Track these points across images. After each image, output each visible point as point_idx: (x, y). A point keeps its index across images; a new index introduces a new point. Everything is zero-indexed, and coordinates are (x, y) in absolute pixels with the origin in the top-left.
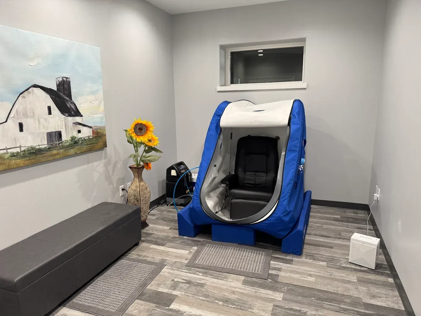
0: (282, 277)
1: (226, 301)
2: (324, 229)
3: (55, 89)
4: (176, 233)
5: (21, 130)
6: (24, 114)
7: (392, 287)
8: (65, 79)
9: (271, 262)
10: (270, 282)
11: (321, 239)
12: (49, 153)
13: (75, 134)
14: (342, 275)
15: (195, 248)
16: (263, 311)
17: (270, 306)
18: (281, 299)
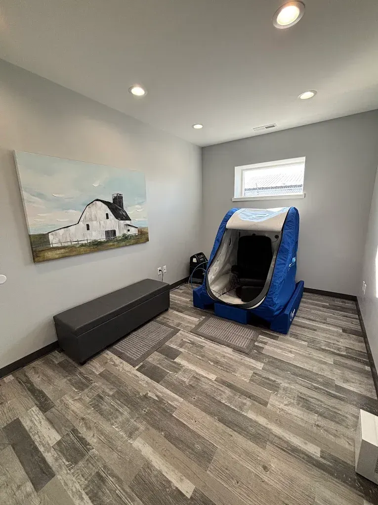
0: (266, 349)
1: (217, 362)
2: (312, 313)
3: (112, 202)
4: (191, 305)
5: (88, 229)
6: (90, 219)
7: (369, 375)
8: (119, 195)
9: (260, 336)
10: (256, 353)
11: (307, 322)
12: (107, 244)
13: (125, 232)
14: (320, 356)
15: (204, 317)
16: (244, 376)
17: (250, 373)
18: (261, 369)
